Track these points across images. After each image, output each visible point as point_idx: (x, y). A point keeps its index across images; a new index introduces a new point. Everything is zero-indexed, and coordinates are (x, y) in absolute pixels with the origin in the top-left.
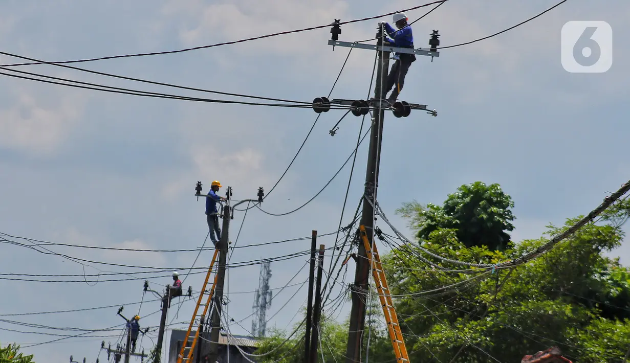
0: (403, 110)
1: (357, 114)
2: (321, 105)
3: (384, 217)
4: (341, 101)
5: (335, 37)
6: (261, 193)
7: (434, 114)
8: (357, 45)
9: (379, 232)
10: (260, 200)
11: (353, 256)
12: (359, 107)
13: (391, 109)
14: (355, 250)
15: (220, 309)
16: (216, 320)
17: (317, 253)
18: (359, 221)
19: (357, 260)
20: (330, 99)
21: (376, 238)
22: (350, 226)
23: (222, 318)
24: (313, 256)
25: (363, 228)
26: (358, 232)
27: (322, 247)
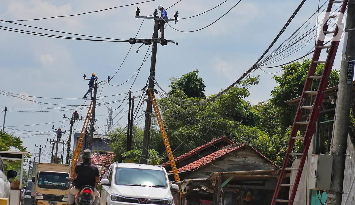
0: (164, 42)
1: (146, 44)
2: (133, 41)
3: (158, 85)
4: (140, 40)
5: (137, 15)
6: (109, 78)
7: (177, 44)
8: (146, 17)
9: (156, 91)
10: (109, 81)
11: (146, 100)
12: (147, 42)
13: (160, 42)
14: (147, 98)
15: (94, 123)
16: (92, 127)
17: (131, 100)
18: (148, 86)
19: (147, 101)
20: (136, 39)
21: (155, 93)
22: (145, 88)
23: (95, 127)
24: (130, 101)
25: (149, 89)
26: (148, 90)
27: (134, 97)
